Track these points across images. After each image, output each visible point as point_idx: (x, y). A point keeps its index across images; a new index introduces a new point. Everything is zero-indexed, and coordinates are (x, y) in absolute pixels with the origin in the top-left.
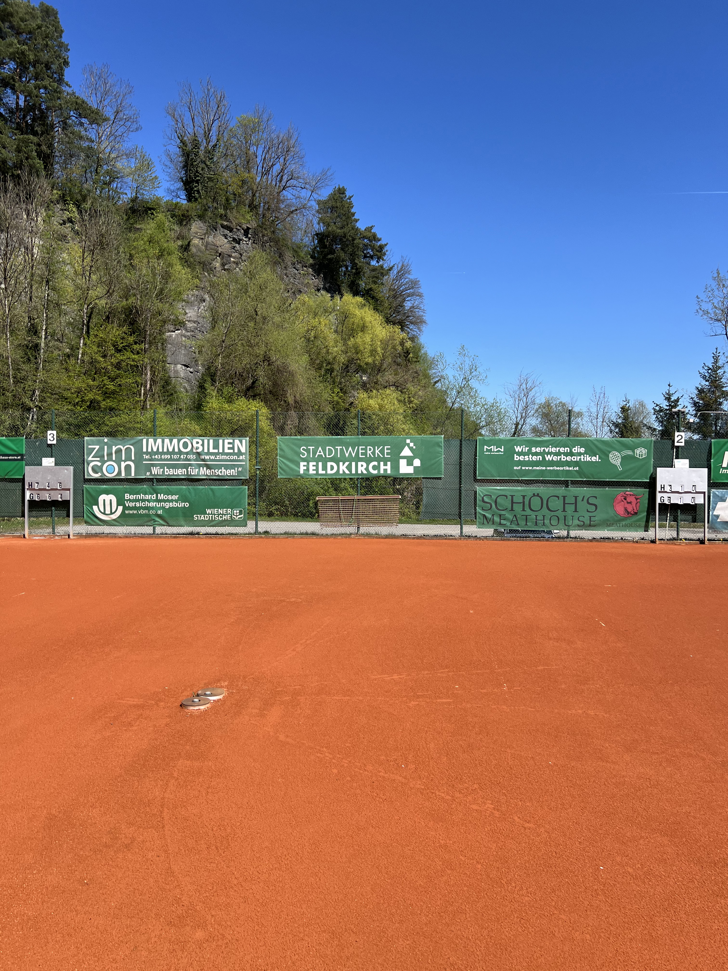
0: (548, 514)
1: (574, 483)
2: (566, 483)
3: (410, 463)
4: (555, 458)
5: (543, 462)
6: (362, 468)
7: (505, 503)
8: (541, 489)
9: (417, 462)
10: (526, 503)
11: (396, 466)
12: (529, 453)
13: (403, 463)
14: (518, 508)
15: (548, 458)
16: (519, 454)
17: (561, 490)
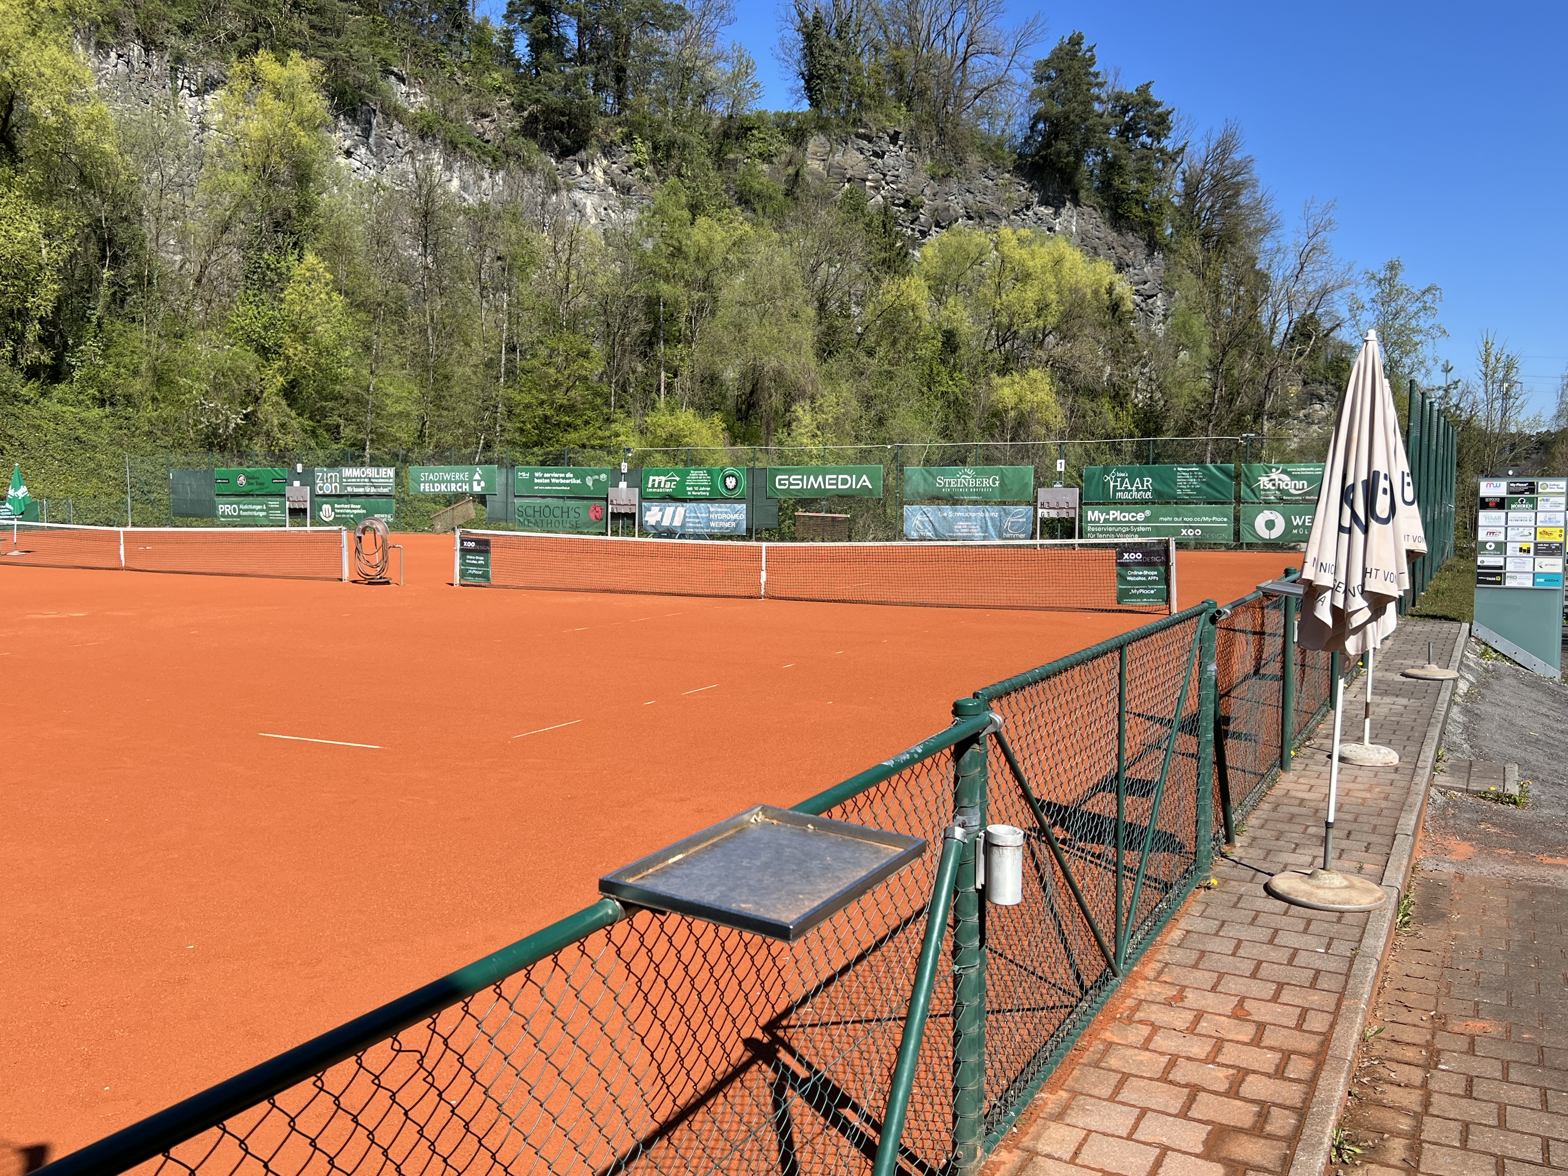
0: (554, 519)
1: (568, 498)
2: (563, 498)
3: (479, 485)
4: (557, 481)
5: (551, 484)
6: (453, 487)
7: (530, 512)
8: (549, 501)
9: (483, 484)
10: (541, 511)
11: (471, 487)
12: (543, 477)
13: (475, 483)
14: (537, 514)
15: (553, 481)
16: (538, 478)
17: (560, 502)
